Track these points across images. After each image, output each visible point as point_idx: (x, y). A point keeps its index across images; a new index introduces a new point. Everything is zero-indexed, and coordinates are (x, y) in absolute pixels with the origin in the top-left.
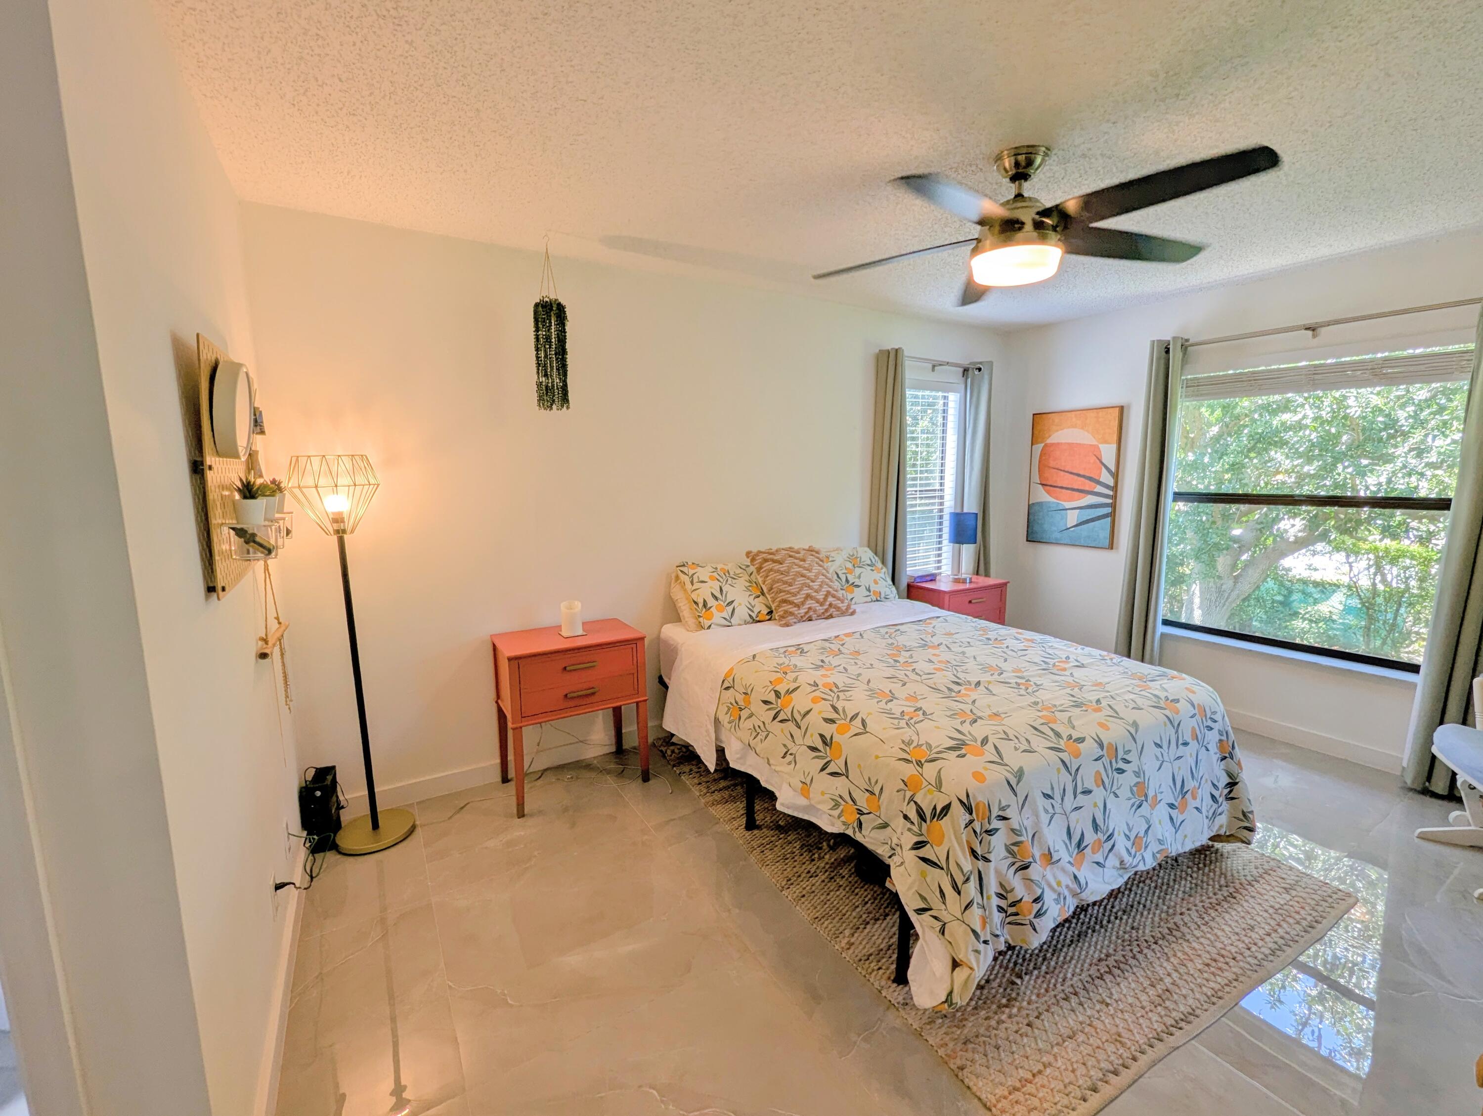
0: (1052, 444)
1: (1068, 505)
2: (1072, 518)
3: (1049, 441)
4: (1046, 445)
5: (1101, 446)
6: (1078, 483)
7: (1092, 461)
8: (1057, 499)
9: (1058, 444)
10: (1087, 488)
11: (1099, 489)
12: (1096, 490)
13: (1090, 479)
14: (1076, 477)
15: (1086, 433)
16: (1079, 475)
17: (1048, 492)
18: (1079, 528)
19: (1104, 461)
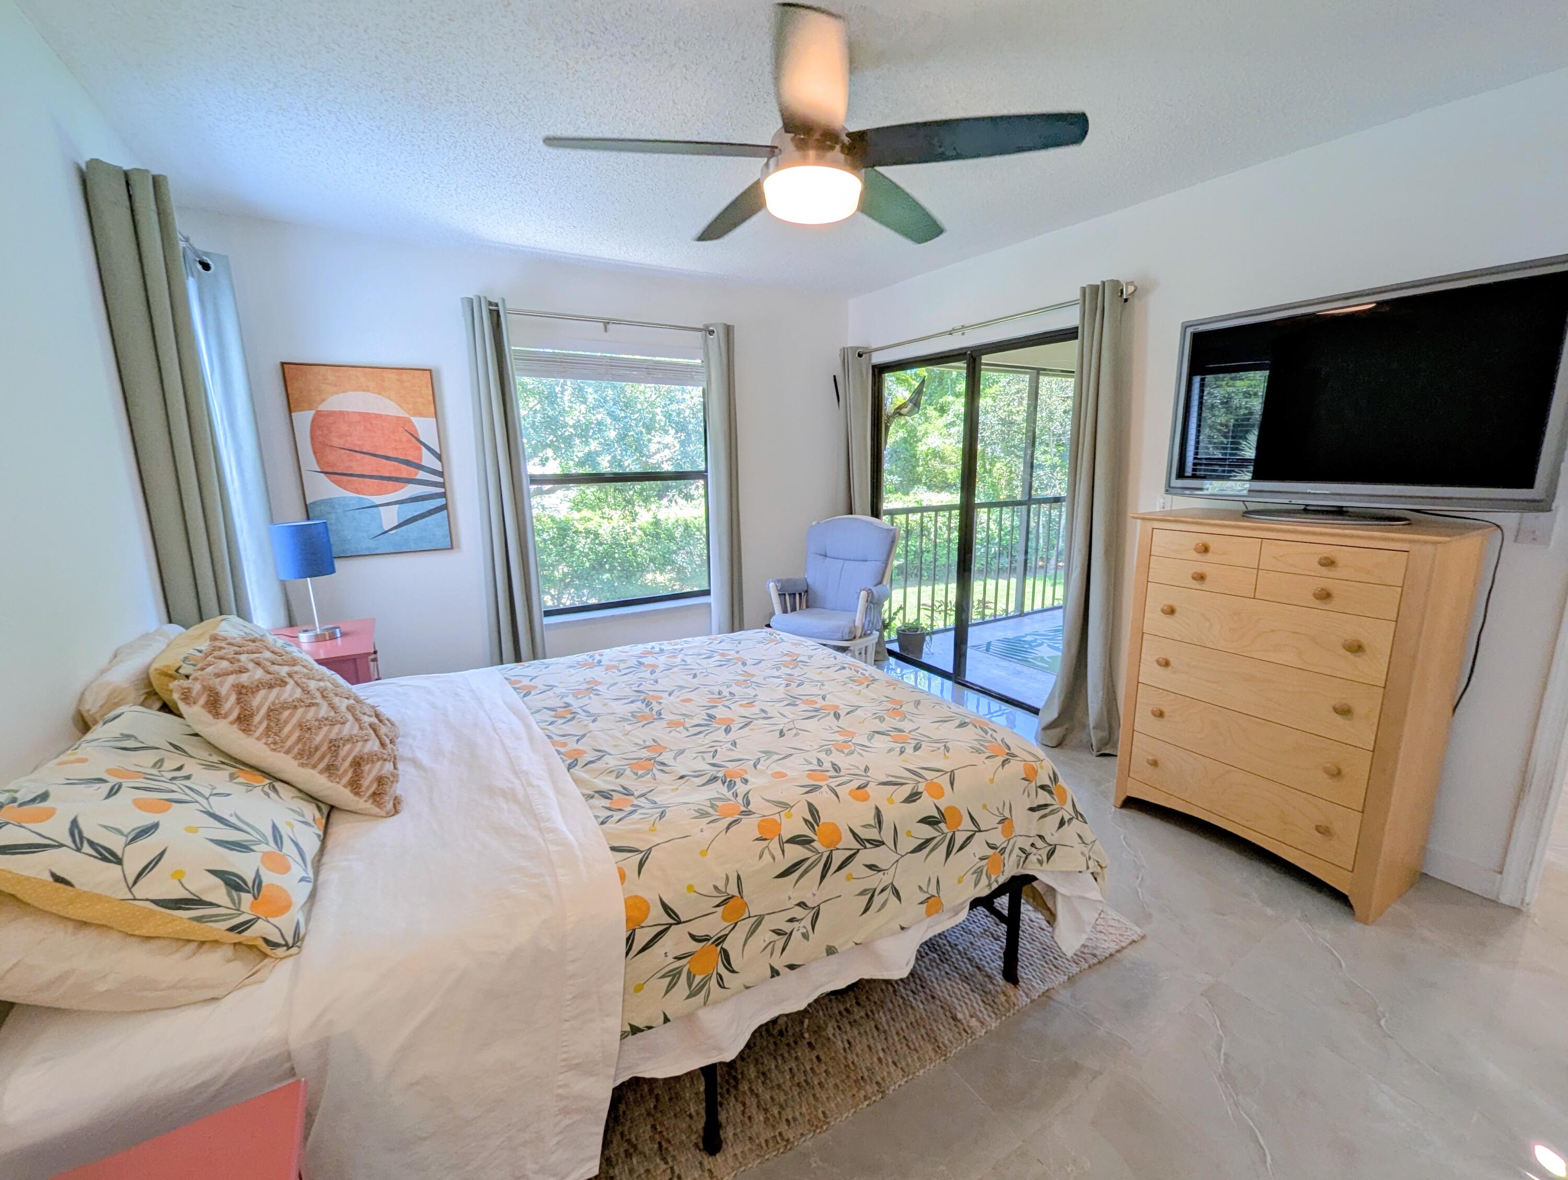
0: (331, 414)
1: (377, 500)
2: (390, 517)
3: (322, 408)
4: (318, 414)
5: (415, 420)
6: (388, 468)
7: (404, 439)
8: (358, 492)
9: (342, 413)
10: (404, 475)
11: (422, 475)
12: (417, 477)
13: (407, 463)
14: (384, 461)
15: (388, 401)
16: (387, 458)
17: (339, 484)
18: (404, 528)
19: (422, 439)
